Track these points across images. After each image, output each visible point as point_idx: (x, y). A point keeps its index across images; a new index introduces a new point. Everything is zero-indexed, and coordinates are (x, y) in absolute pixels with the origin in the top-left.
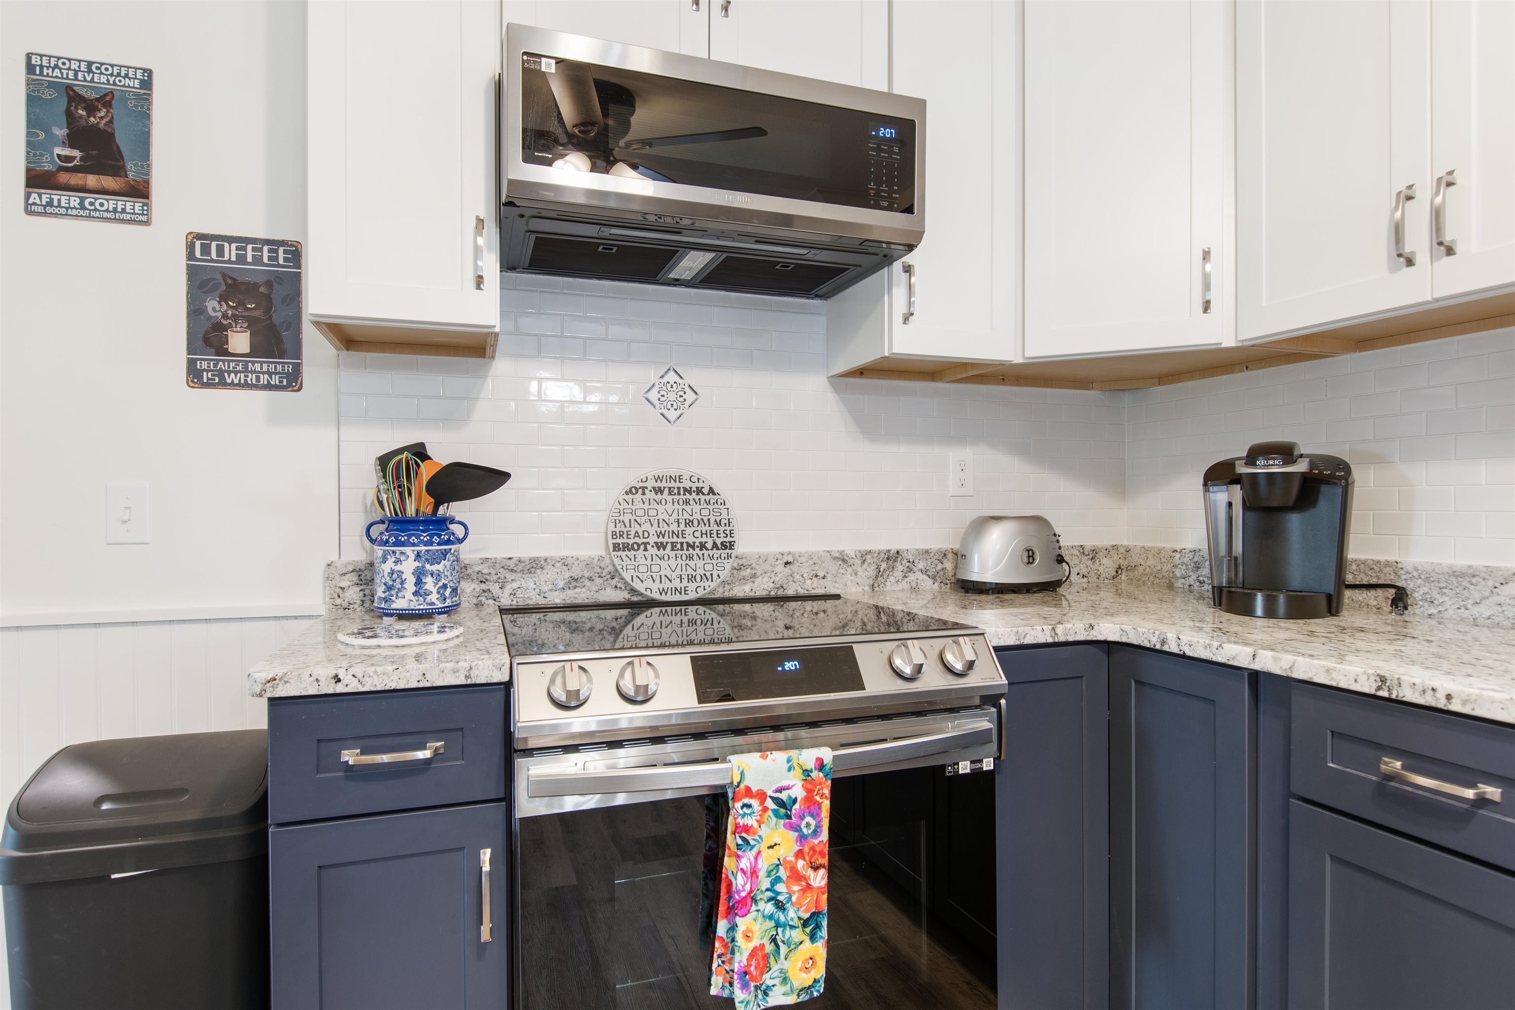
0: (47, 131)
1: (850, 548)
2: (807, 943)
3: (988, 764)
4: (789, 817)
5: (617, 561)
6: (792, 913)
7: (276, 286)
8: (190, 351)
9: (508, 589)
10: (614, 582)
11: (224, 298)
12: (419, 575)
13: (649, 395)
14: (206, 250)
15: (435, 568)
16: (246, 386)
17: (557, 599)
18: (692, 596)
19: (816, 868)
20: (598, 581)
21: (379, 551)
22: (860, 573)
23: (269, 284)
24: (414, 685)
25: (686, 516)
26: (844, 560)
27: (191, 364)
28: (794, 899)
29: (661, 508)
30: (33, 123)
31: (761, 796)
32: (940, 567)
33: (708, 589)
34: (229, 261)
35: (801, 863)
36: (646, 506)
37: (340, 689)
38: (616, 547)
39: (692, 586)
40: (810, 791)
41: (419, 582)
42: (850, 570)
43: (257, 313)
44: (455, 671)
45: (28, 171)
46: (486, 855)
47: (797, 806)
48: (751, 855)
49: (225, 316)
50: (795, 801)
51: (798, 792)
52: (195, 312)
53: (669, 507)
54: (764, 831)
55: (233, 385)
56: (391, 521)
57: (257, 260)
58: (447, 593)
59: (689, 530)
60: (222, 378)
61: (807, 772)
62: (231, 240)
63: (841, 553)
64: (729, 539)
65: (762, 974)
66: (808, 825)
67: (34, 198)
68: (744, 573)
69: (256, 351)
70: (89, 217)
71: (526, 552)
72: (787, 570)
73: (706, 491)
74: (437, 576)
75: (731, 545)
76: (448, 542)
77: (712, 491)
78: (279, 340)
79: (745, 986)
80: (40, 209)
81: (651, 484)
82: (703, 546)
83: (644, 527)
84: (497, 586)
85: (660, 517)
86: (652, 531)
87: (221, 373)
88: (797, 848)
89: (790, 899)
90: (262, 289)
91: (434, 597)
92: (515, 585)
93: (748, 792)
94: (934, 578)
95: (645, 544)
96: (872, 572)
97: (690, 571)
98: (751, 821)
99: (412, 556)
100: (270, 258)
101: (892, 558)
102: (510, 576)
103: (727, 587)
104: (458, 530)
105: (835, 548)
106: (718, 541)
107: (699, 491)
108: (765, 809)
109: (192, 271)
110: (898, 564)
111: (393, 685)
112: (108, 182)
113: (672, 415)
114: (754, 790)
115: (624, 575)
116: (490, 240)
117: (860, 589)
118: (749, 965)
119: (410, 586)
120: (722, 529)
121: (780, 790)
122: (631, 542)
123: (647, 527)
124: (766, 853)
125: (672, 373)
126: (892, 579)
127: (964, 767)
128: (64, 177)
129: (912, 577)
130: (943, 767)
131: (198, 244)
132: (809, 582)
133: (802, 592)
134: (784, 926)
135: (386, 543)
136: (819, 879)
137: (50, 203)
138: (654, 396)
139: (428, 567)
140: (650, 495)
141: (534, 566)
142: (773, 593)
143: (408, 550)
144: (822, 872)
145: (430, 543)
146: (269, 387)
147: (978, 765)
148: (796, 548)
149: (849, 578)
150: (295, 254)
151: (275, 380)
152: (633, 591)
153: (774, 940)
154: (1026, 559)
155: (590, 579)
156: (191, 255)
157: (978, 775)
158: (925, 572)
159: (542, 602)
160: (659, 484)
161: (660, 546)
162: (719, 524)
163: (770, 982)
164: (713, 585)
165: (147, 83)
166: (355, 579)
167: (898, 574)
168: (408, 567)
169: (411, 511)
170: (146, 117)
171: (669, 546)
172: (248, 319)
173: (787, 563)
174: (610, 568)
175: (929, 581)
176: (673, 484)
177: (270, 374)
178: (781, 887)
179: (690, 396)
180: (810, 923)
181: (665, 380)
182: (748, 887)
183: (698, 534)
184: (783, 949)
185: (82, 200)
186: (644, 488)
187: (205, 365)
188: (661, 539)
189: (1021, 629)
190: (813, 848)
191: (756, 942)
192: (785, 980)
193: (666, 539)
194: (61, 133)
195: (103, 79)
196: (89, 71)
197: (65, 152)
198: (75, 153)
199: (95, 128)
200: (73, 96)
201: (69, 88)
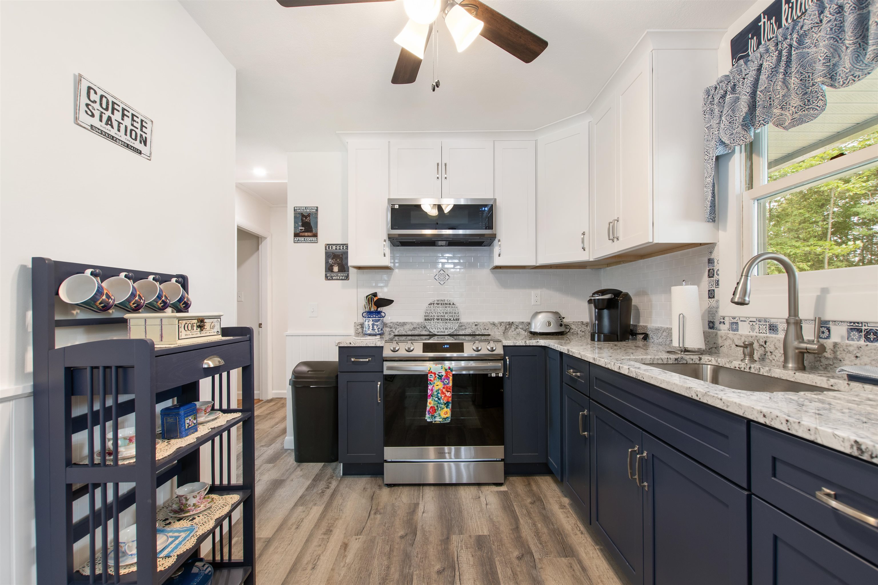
0: (298, 224)
1: (496, 321)
2: (445, 409)
3: (501, 375)
4: (441, 379)
5: (426, 323)
6: (442, 401)
7: (344, 255)
8: (326, 272)
9: (397, 330)
10: (425, 329)
11: (332, 259)
12: (373, 325)
13: (435, 277)
14: (329, 248)
15: (377, 323)
16: (337, 279)
17: (410, 333)
18: (446, 333)
19: (448, 392)
20: (421, 329)
21: (365, 319)
22: (499, 329)
23: (342, 255)
24: (365, 346)
25: (446, 311)
26: (494, 325)
27: (326, 275)
28: (442, 398)
29: (438, 309)
30: (295, 222)
31: (435, 374)
32: (527, 327)
33: (451, 332)
34: (334, 250)
35: (444, 390)
36: (434, 308)
37: (351, 345)
38: (425, 320)
39: (446, 331)
40: (447, 374)
41: (373, 327)
42: (496, 327)
43: (339, 262)
44: (373, 343)
45: (294, 233)
46: (379, 383)
47: (443, 377)
48: (432, 386)
49: (333, 263)
50: (443, 376)
51: (444, 373)
52: (327, 262)
53: (441, 309)
54: (435, 381)
55: (334, 279)
56: (368, 312)
57: (340, 249)
58: (380, 330)
59: (446, 315)
60: (332, 278)
61: (446, 370)
62: (334, 245)
63: (493, 322)
64: (458, 318)
65: (434, 413)
66: (446, 382)
67: (295, 239)
68: (462, 328)
69: (339, 271)
70: (306, 242)
71: (402, 321)
72: (476, 327)
73: (452, 304)
74: (377, 326)
75: (458, 320)
76: (380, 317)
77: (453, 304)
78: (344, 268)
79: (429, 414)
80: (296, 242)
81: (436, 302)
82: (450, 320)
83: (433, 314)
84: (394, 329)
85: (438, 311)
86: (436, 315)
87: (332, 277)
88: (443, 386)
89: (441, 398)
90: (341, 256)
91: (376, 331)
92: (399, 329)
93: (431, 372)
94: (525, 331)
95: (434, 319)
96: (504, 328)
97: (446, 327)
98: (432, 379)
99: (371, 321)
100: (342, 249)
101: (511, 324)
102: (398, 327)
103: (458, 331)
104: (383, 314)
105: (491, 321)
106: (455, 319)
107: (450, 304)
108: (436, 377)
109: (326, 253)
110: (513, 326)
111: (361, 345)
112: (310, 234)
113: (442, 283)
114: (433, 372)
115: (427, 327)
116: (388, 243)
117: (500, 333)
118: (430, 410)
119: (371, 328)
120: (456, 315)
121: (439, 373)
122: (429, 318)
123: (434, 314)
124: (435, 386)
125: (442, 271)
126: (510, 331)
127: (494, 375)
128: (301, 234)
129: (517, 330)
130: (487, 374)
131: (327, 246)
132: (483, 331)
133: (480, 333)
134: (440, 403)
135: (366, 317)
136: (449, 394)
137: (298, 240)
138: (437, 277)
139: (375, 323)
140: (436, 305)
141: (404, 324)
142: (471, 334)
143: (370, 319)
144: (449, 393)
145: (375, 317)
146: (342, 279)
147: (497, 375)
148: (479, 321)
149: (496, 330)
150: (347, 247)
151: (343, 278)
152: (430, 332)
153: (437, 406)
154: (548, 325)
155: (419, 328)
156: (326, 249)
157: (497, 377)
158: (522, 329)
159: (406, 334)
160: (438, 302)
161: (438, 319)
162: (455, 313)
163: (436, 415)
164: (453, 331)
165: (317, 210)
166: (361, 326)
167: (513, 329)
168: (371, 323)
169: (372, 310)
170: (317, 218)
171: (440, 320)
172: (337, 263)
173: (476, 325)
174: (424, 325)
175: (524, 332)
176: (442, 302)
177: (342, 276)
178: (439, 395)
179: (447, 277)
180: (447, 404)
181: (440, 273)
182: (430, 393)
183: (449, 316)
184: (439, 409)
185: (304, 239)
186: (434, 303)
187: (329, 275)
188: (438, 318)
190: (447, 387)
191: (432, 405)
192: (440, 415)
193: (440, 318)
194: (300, 224)
195: (308, 210)
196: (306, 209)
197: (301, 228)
198: (303, 228)
199: (307, 221)
200: (303, 215)
201: (302, 213)
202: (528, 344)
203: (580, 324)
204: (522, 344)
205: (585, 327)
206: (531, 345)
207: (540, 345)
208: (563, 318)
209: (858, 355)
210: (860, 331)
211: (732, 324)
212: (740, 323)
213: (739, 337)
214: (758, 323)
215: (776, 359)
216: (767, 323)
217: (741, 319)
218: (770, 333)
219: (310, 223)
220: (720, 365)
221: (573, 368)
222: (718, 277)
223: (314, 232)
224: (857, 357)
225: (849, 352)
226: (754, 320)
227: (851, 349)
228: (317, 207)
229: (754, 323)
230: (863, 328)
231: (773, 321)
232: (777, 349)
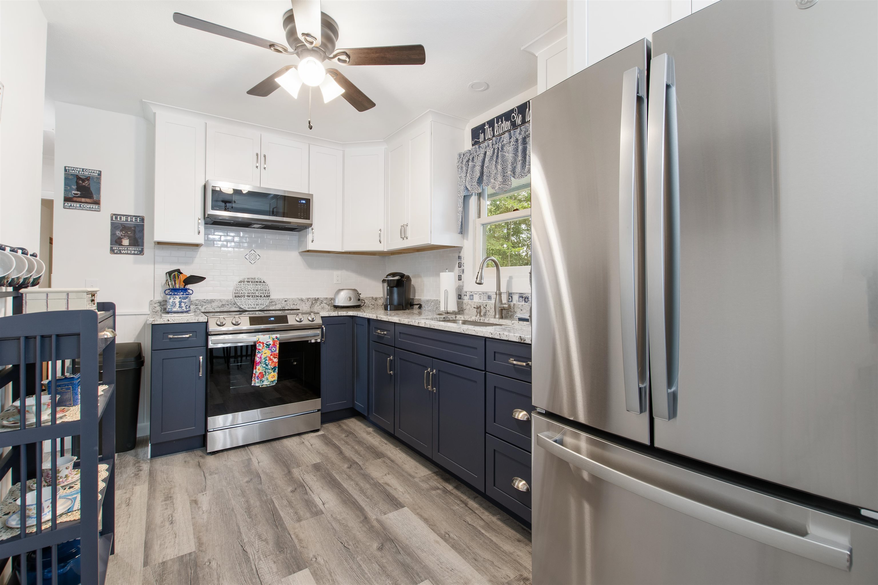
0: (70, 187)
1: (304, 297)
2: (273, 373)
3: (319, 341)
4: (269, 348)
5: (236, 300)
6: (269, 367)
7: (137, 228)
8: (111, 244)
9: (204, 307)
10: (235, 306)
11: (121, 231)
12: (180, 303)
13: (246, 257)
14: (116, 218)
15: (184, 301)
16: (128, 254)
17: (218, 310)
18: (257, 309)
19: (275, 358)
20: (230, 305)
21: (169, 297)
22: (307, 304)
23: (135, 227)
24: (186, 322)
25: (256, 288)
26: (302, 300)
27: (111, 248)
28: (270, 364)
29: (249, 286)
30: (66, 184)
31: (263, 343)
32: (330, 302)
33: (262, 308)
34: (123, 221)
35: (271, 357)
36: (245, 286)
37: (169, 322)
38: (235, 296)
39: (257, 307)
40: (274, 343)
41: (180, 304)
42: (304, 303)
43: (131, 235)
44: (195, 319)
45: (65, 197)
46: (201, 357)
47: (271, 345)
48: (260, 354)
49: (122, 235)
50: (270, 344)
51: (271, 343)
52: (113, 234)
53: (251, 286)
54: (263, 350)
55: (123, 253)
56: (172, 289)
57: (131, 221)
58: (188, 307)
59: (257, 292)
60: (120, 252)
61: (273, 339)
62: (124, 215)
63: (301, 298)
64: (268, 294)
65: (262, 378)
66: (273, 349)
67: (66, 204)
68: (273, 304)
69: (130, 245)
70: (82, 209)
71: (209, 298)
72: (286, 303)
73: (262, 282)
74: (185, 303)
75: (269, 296)
76: (188, 295)
77: (264, 282)
78: (137, 242)
79: (258, 379)
80: (68, 207)
81: (246, 280)
82: (261, 296)
83: (244, 291)
84: (200, 307)
85: (249, 289)
86: (246, 292)
87: (120, 250)
88: (271, 354)
89: (269, 364)
90: (133, 229)
91: (184, 308)
92: (206, 306)
93: (260, 342)
94: (329, 305)
95: (244, 296)
96: (310, 303)
97: (257, 303)
98: (260, 348)
99: (178, 298)
100: (135, 220)
101: (317, 300)
102: (204, 304)
103: (268, 307)
104: (190, 292)
105: (300, 297)
106: (265, 295)
107: (260, 282)
108: (264, 346)
109: (112, 224)
110: (318, 301)
111: (181, 322)
112: (88, 200)
113: (253, 262)
114: (261, 342)
115: (238, 304)
116: (201, 222)
117: (307, 308)
118: (259, 375)
119: (178, 305)
120: (266, 292)
121: (267, 342)
122: (240, 295)
123: (245, 291)
124: (263, 354)
125: (253, 251)
126: (316, 305)
127: (313, 341)
128: (75, 199)
129: (322, 305)
130: (308, 341)
131: (114, 217)
132: (292, 306)
133: (290, 308)
134: (268, 369)
135: (171, 295)
136: (276, 360)
137: (71, 206)
138: (247, 257)
139: (183, 300)
140: (246, 283)
141: (212, 301)
142: (281, 309)
143: (177, 296)
144: (276, 359)
145: (183, 295)
146: (134, 254)
147: (316, 341)
148: (288, 297)
149: (303, 305)
150: (142, 219)
151: (136, 252)
152: (240, 308)
153: (265, 372)
154: (349, 300)
155: (228, 305)
156: (112, 219)
157: (316, 343)
158: (326, 303)
159: (214, 311)
160: (248, 280)
161: (248, 296)
162: (266, 291)
163: (264, 380)
164: (264, 306)
165: (100, 174)
166: (159, 304)
167: (318, 304)
168: (177, 300)
169: (177, 286)
170: (99, 183)
171: (251, 296)
172: (128, 236)
173: (285, 301)
174: (234, 302)
175: (327, 306)
176: (253, 280)
177: (135, 251)
178: (267, 361)
179: (258, 257)
180: (274, 369)
181: (251, 253)
182: (259, 360)
183: (259, 293)
184: (267, 374)
185: (80, 205)
186: (244, 281)
187: (115, 248)
188: (249, 294)
189: (329, 313)
190: (274, 354)
191: (261, 371)
192: (267, 379)
193: (250, 294)
194: (74, 187)
195: (87, 173)
196: (83, 171)
197: (76, 192)
198: (79, 193)
199: (84, 186)
200: (78, 178)
201: (77, 175)
202: (340, 315)
203: (371, 299)
204: (335, 315)
205: (375, 301)
206: (342, 315)
207: (349, 315)
208: (360, 294)
209: (522, 309)
210: (522, 297)
211: (470, 296)
212: (474, 295)
213: (474, 303)
214: (483, 295)
215: (491, 314)
216: (487, 295)
217: (475, 293)
218: (488, 300)
219: (89, 188)
220: (466, 320)
221: (380, 329)
222: (463, 267)
223: (95, 198)
224: (521, 310)
225: (519, 308)
226: (481, 293)
227: (520, 306)
228: (100, 172)
229: (481, 295)
230: (524, 296)
231: (489, 293)
232: (491, 308)
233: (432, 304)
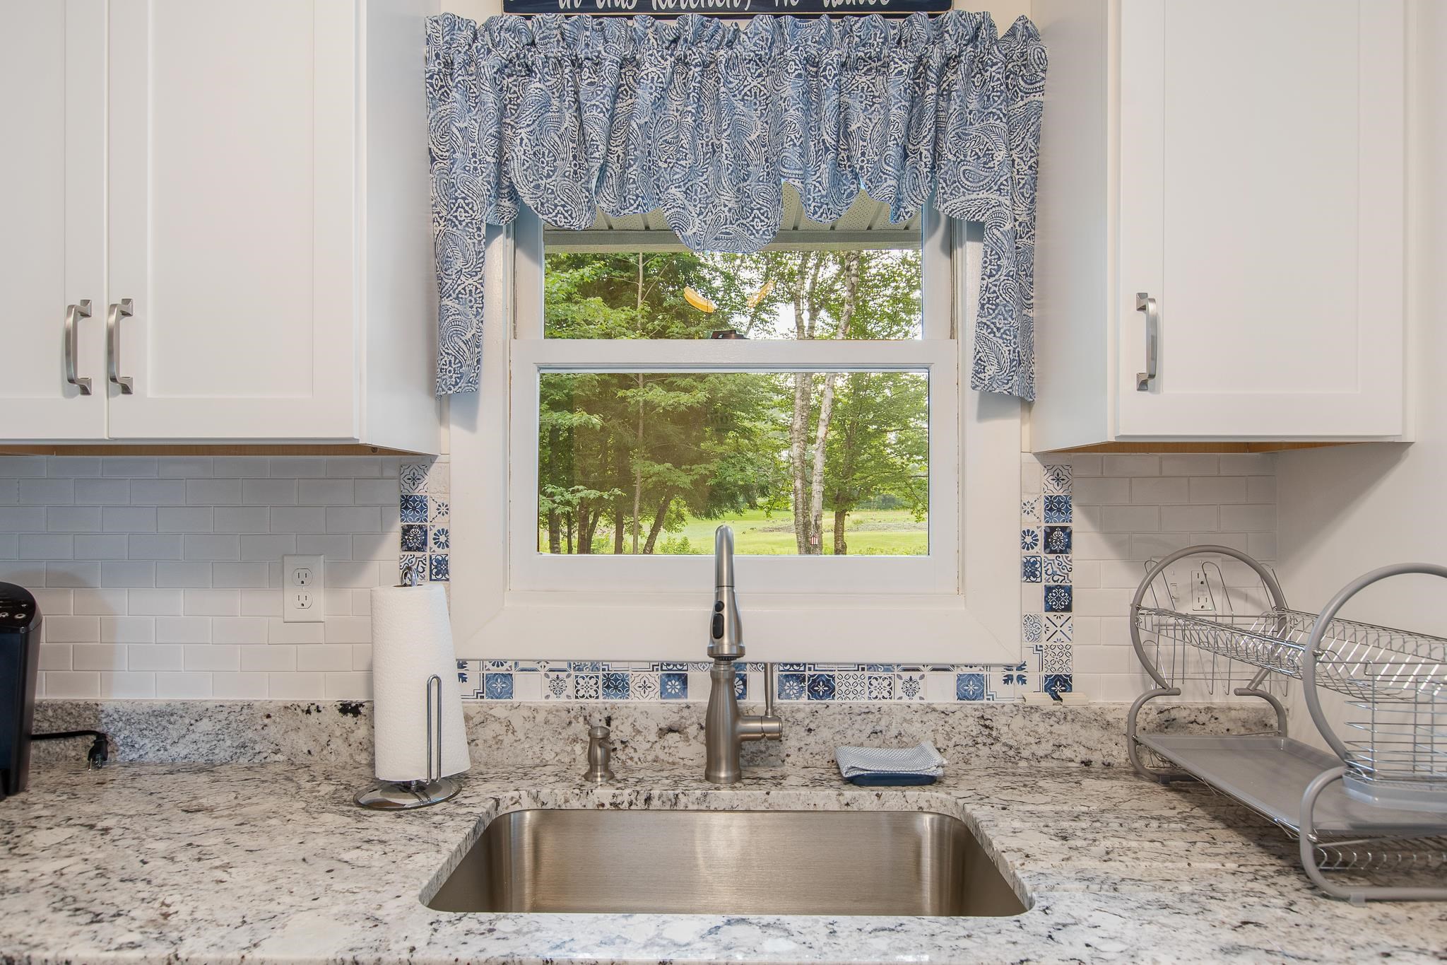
209: (812, 726)
210: (801, 679)
211: (489, 679)
212: (518, 678)
213: (527, 713)
214: (573, 673)
215: (636, 756)
216: (600, 674)
217: (521, 665)
218: (607, 695)
220: (549, 806)
222: (440, 551)
224: (810, 730)
225: (797, 723)
226: (565, 666)
227: (800, 716)
229: (563, 675)
230: (807, 673)
231: (615, 668)
232: (639, 732)
233: (205, 725)
